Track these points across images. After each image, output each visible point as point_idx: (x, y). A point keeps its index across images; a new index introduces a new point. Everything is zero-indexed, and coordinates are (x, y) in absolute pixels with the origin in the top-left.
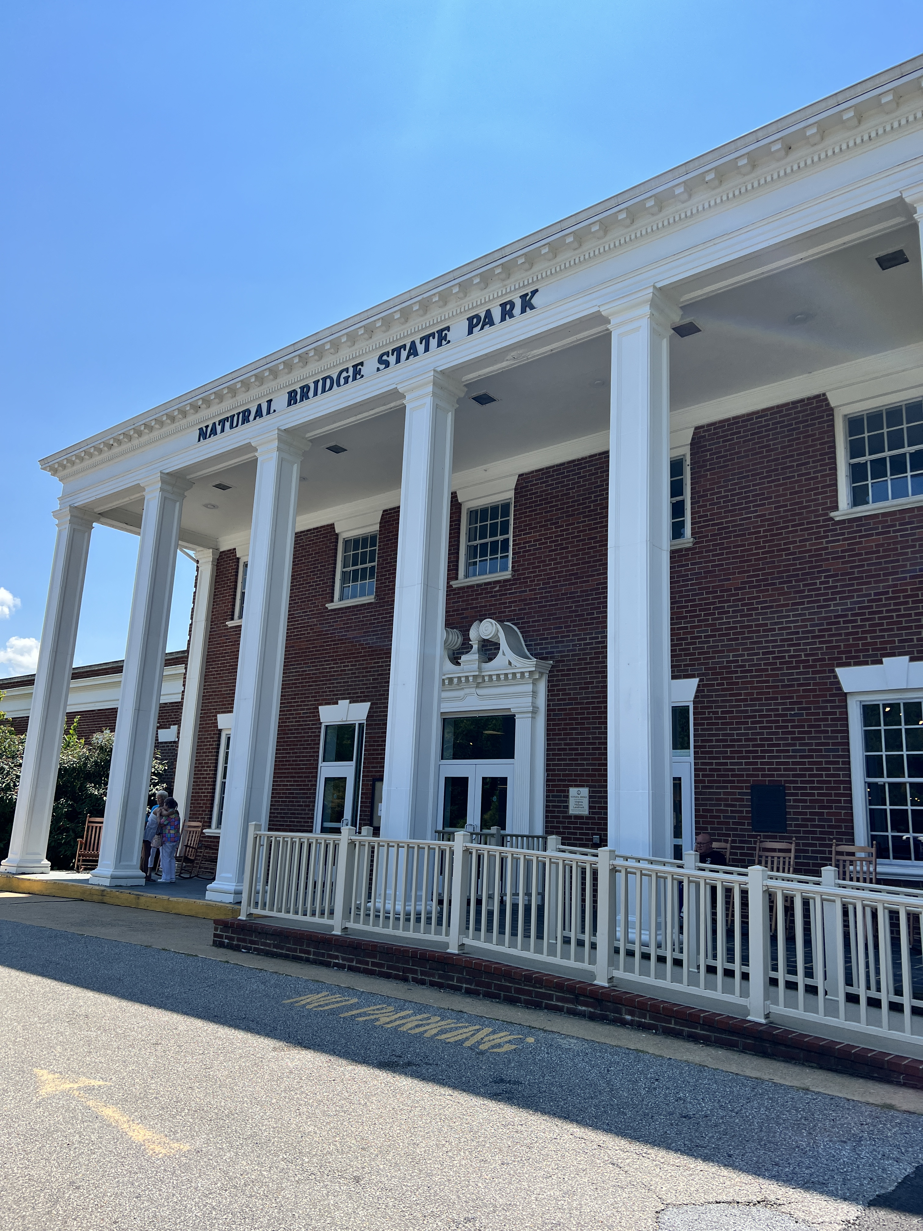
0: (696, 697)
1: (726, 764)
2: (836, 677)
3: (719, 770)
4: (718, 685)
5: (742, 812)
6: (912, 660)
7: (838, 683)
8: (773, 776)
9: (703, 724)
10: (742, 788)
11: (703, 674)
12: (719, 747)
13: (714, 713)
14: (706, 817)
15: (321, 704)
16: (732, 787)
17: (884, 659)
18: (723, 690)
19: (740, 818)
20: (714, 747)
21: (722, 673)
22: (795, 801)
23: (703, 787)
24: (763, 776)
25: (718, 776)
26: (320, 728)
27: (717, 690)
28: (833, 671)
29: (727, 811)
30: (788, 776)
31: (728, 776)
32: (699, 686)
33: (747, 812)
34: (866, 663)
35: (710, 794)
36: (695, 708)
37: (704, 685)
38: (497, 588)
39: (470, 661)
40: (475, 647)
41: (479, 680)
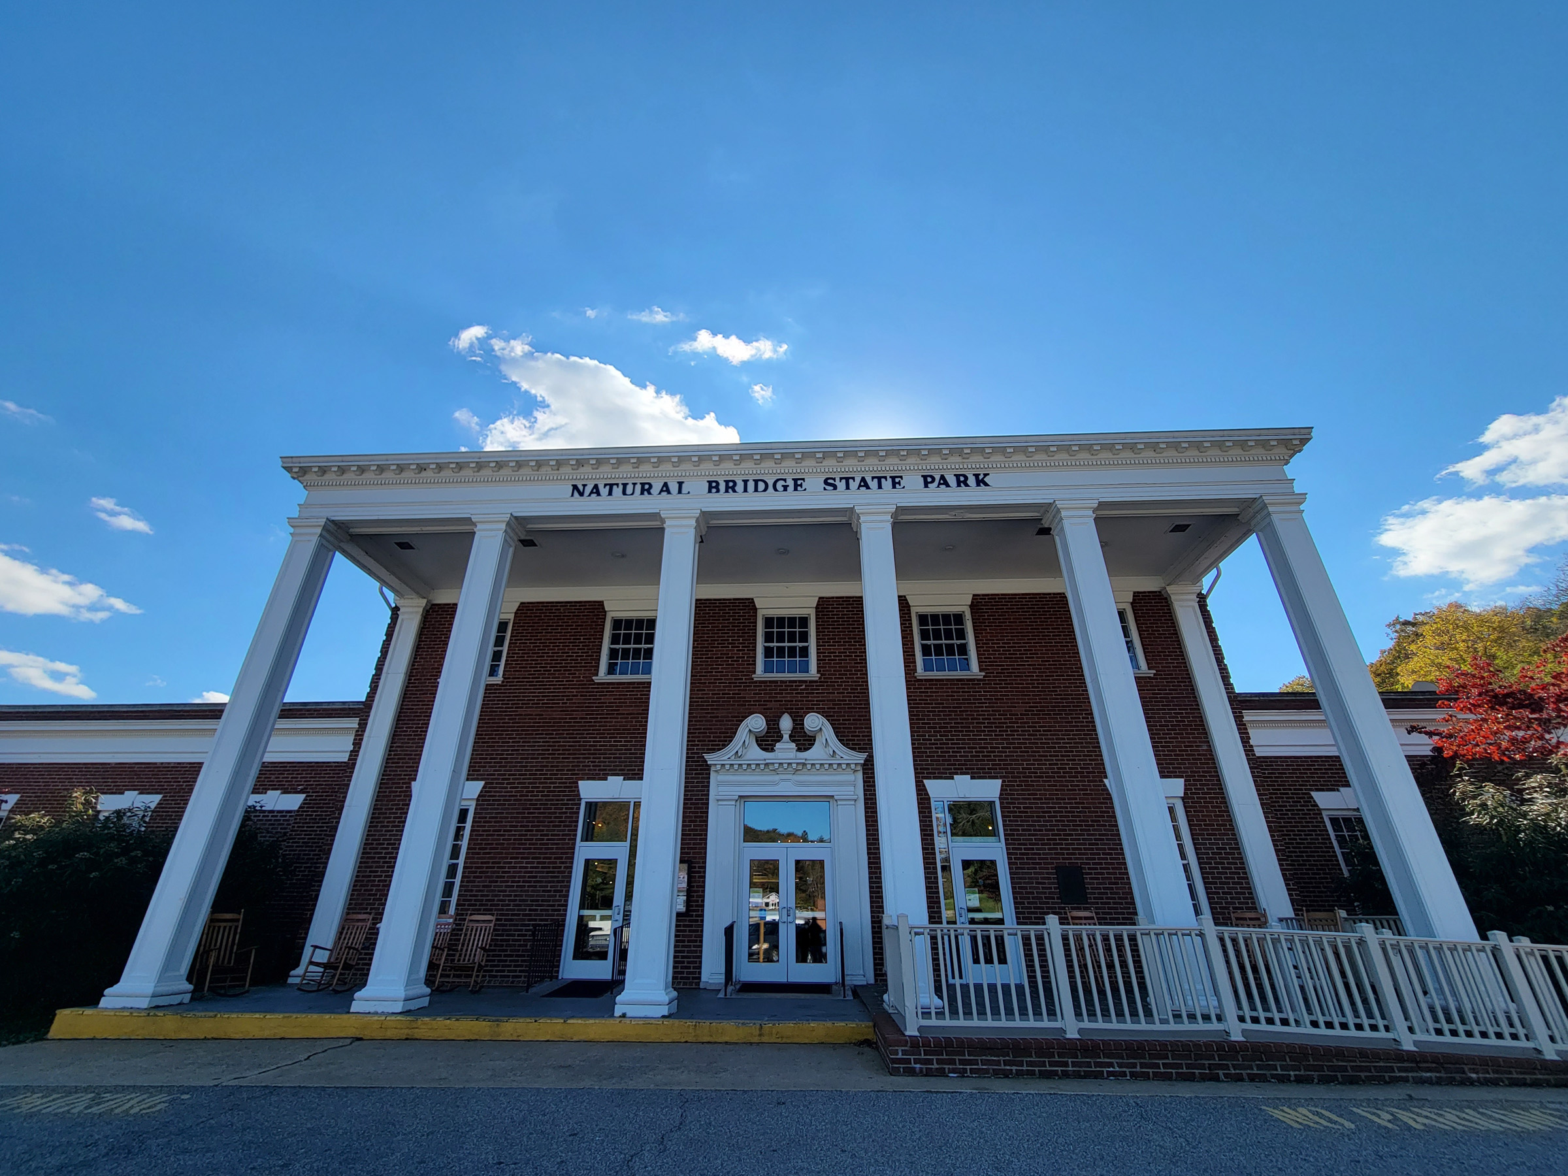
0: (1001, 794)
1: (1033, 849)
3: (1028, 854)
4: (1018, 786)
5: (1051, 888)
8: (1071, 859)
9: (1010, 817)
10: (1048, 868)
11: (1004, 777)
12: (1025, 835)
13: (1018, 808)
14: (1022, 893)
15: (582, 779)
16: (1040, 868)
18: (1022, 790)
19: (1050, 893)
20: (1021, 835)
21: (1020, 777)
22: (1091, 879)
23: (1016, 868)
24: (1063, 859)
25: (1027, 859)
26: (580, 804)
27: (1018, 790)
29: (1038, 888)
30: (1082, 859)
31: (1035, 859)
32: (1002, 786)
33: (1055, 888)
35: (1023, 873)
36: (1001, 803)
37: (1007, 786)
38: (804, 687)
39: (786, 750)
40: (786, 737)
41: (800, 767)
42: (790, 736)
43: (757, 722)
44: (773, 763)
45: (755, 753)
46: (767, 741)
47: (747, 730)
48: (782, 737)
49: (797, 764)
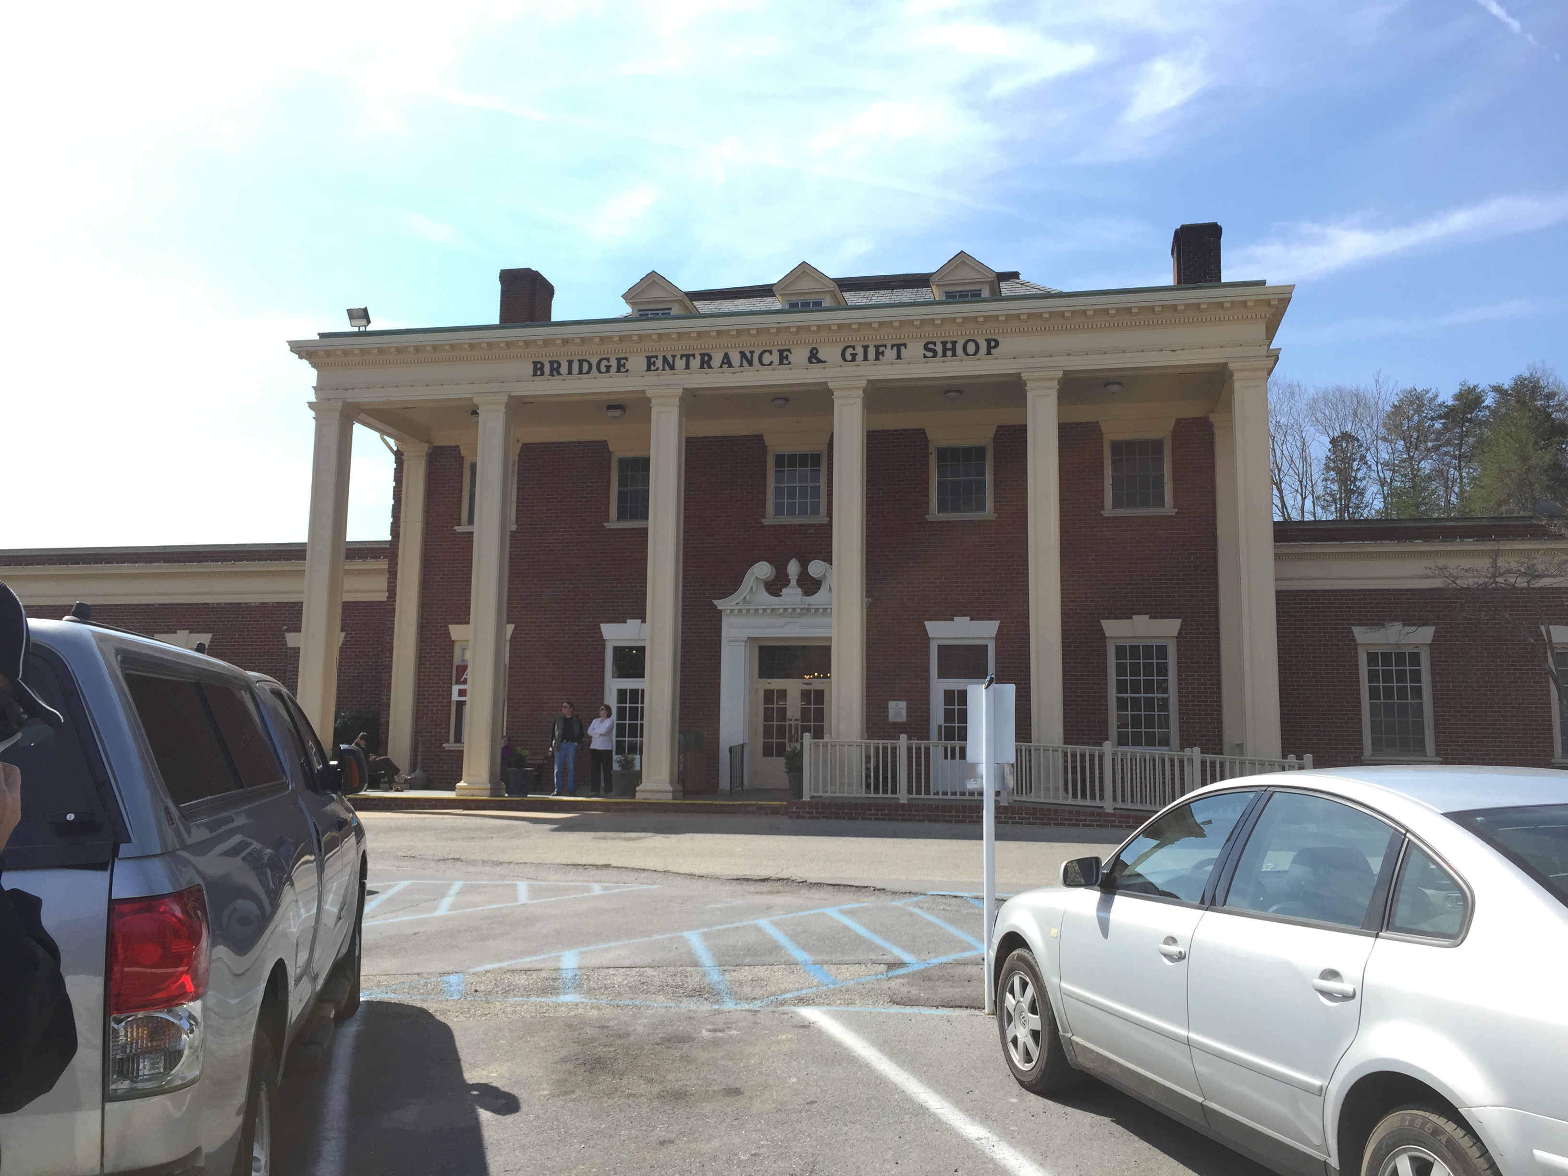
0: (997, 635)
2: (1101, 626)
4: (1015, 626)
6: (1151, 618)
7: (1103, 630)
11: (1002, 618)
12: (1015, 671)
17: (1133, 616)
18: (1019, 630)
20: (1011, 671)
21: (1018, 618)
27: (1014, 631)
28: (1099, 622)
32: (999, 627)
34: (1121, 618)
37: (1003, 626)
38: (813, 531)
39: (792, 594)
40: (793, 582)
41: (805, 611)
42: (798, 581)
43: (762, 570)
44: (779, 609)
45: (764, 598)
46: (775, 587)
47: (754, 577)
48: (789, 581)
49: (801, 609)
